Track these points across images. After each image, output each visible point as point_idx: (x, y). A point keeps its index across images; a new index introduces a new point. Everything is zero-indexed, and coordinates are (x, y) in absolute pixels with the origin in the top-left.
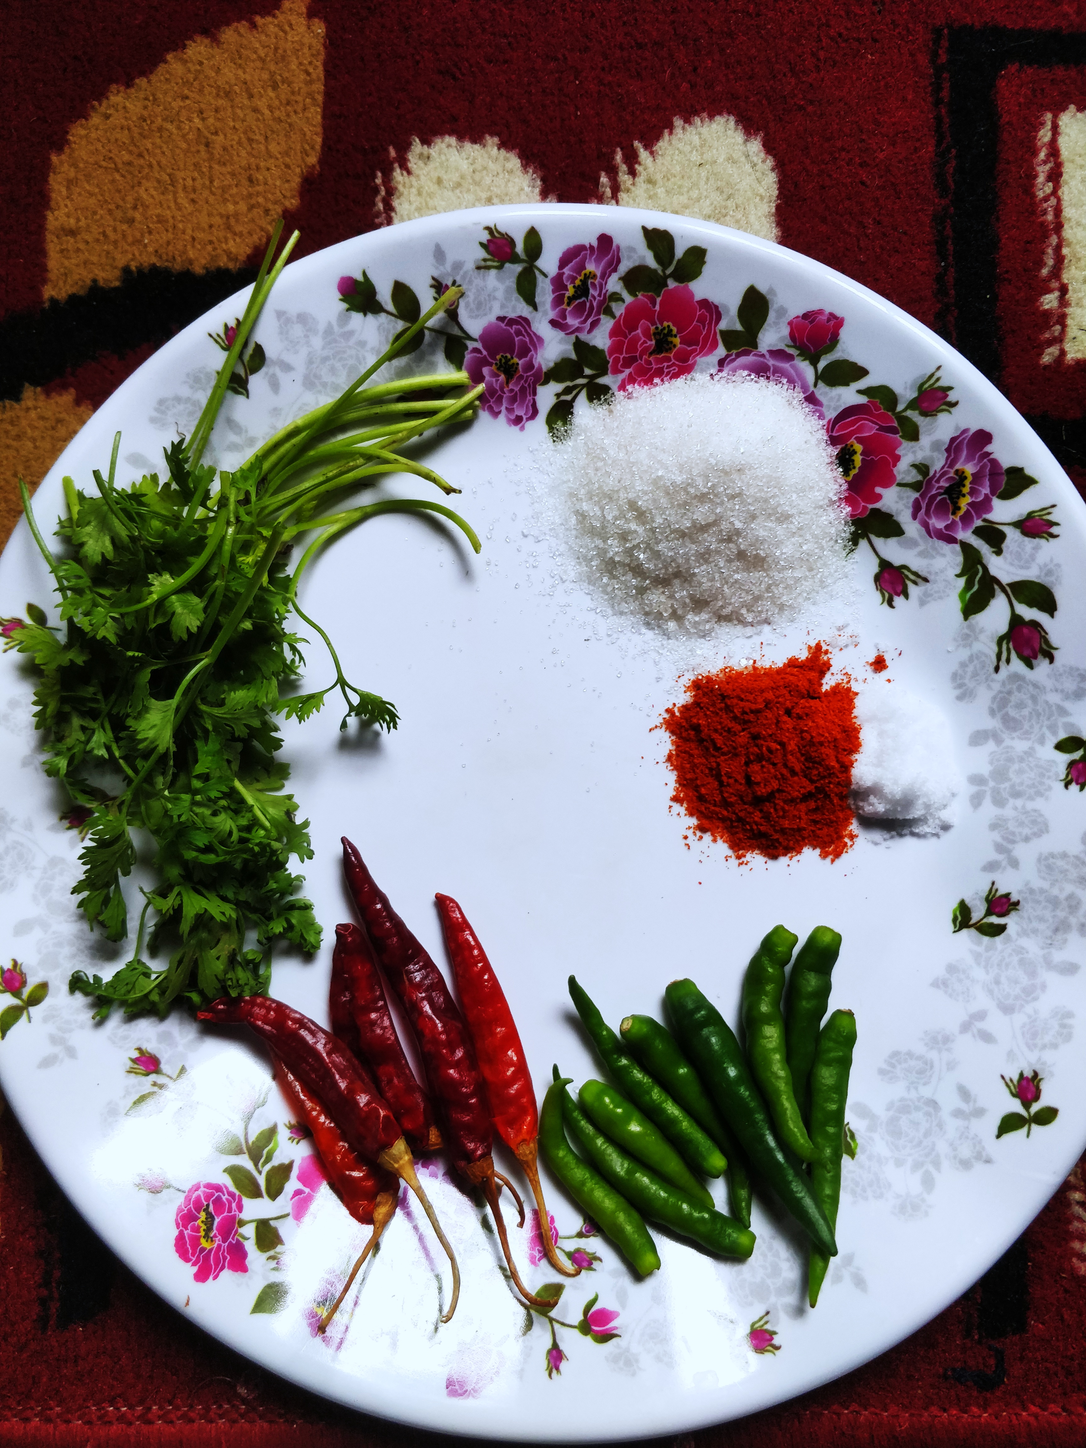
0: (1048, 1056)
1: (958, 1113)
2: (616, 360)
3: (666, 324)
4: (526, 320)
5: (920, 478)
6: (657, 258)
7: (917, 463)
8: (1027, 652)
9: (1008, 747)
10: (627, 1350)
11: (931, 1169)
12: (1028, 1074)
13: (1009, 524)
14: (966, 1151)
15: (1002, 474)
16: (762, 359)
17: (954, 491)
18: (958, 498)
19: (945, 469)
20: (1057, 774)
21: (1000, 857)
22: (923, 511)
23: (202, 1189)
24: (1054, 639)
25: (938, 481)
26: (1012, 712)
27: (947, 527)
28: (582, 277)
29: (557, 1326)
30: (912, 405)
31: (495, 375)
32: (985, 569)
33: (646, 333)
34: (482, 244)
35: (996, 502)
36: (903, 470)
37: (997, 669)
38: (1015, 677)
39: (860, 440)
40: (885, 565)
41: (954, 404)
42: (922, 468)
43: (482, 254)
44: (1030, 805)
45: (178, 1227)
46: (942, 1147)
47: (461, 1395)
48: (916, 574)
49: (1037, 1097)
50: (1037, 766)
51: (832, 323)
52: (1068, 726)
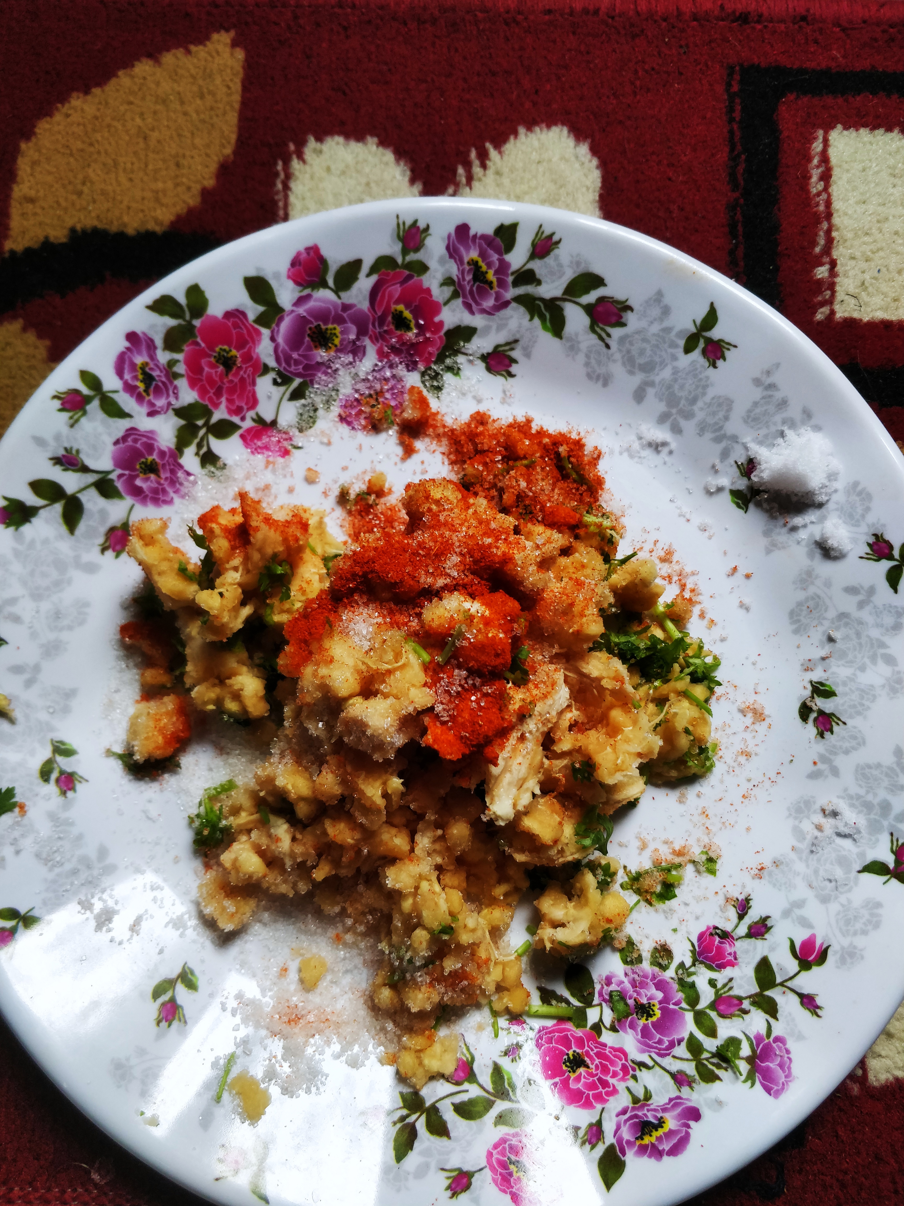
0: (871, 518)
1: (861, 605)
2: (211, 400)
3: (217, 349)
4: (133, 429)
5: (452, 288)
6: (173, 316)
7: (442, 281)
8: (613, 319)
9: (660, 382)
10: (843, 948)
11: (882, 651)
12: (872, 540)
13: (527, 262)
14: (889, 620)
15: (494, 239)
16: (293, 315)
17: (478, 275)
18: (485, 277)
19: (461, 268)
20: (703, 366)
21: (723, 444)
22: (473, 305)
23: (494, 1152)
24: (620, 295)
25: (464, 279)
26: (641, 361)
27: (497, 299)
28: (140, 371)
29: (789, 984)
30: (405, 251)
31: (147, 479)
32: (542, 300)
33: (212, 366)
34: (60, 410)
35: (508, 257)
36: (439, 293)
37: (608, 346)
38: (622, 340)
39: (397, 302)
40: (484, 358)
41: (427, 228)
42: (448, 281)
43: (65, 415)
44: (708, 398)
45: (505, 1192)
46: (875, 633)
47: (783, 1089)
48: (507, 344)
49: (891, 547)
50: (687, 374)
51: (312, 253)
52: (679, 334)
